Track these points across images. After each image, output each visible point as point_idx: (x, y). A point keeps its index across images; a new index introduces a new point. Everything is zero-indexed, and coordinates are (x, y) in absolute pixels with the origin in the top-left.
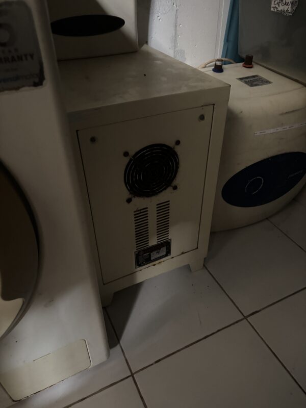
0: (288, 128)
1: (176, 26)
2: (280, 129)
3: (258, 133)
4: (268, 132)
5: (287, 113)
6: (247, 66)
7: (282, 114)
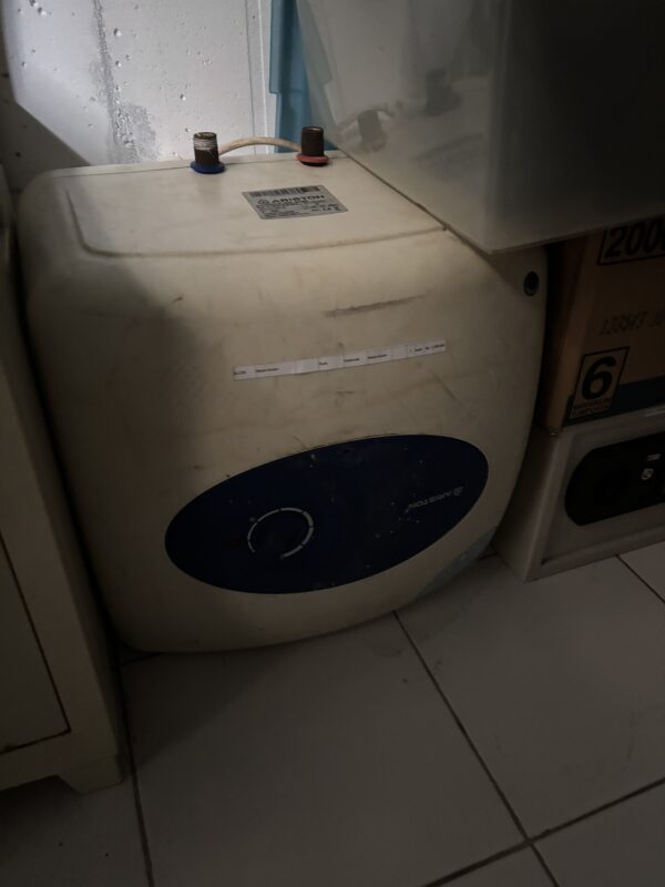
0: (363, 361)
1: (102, 35)
2: (333, 362)
3: (251, 372)
4: (286, 368)
5: (353, 310)
6: (308, 160)
7: (333, 314)
